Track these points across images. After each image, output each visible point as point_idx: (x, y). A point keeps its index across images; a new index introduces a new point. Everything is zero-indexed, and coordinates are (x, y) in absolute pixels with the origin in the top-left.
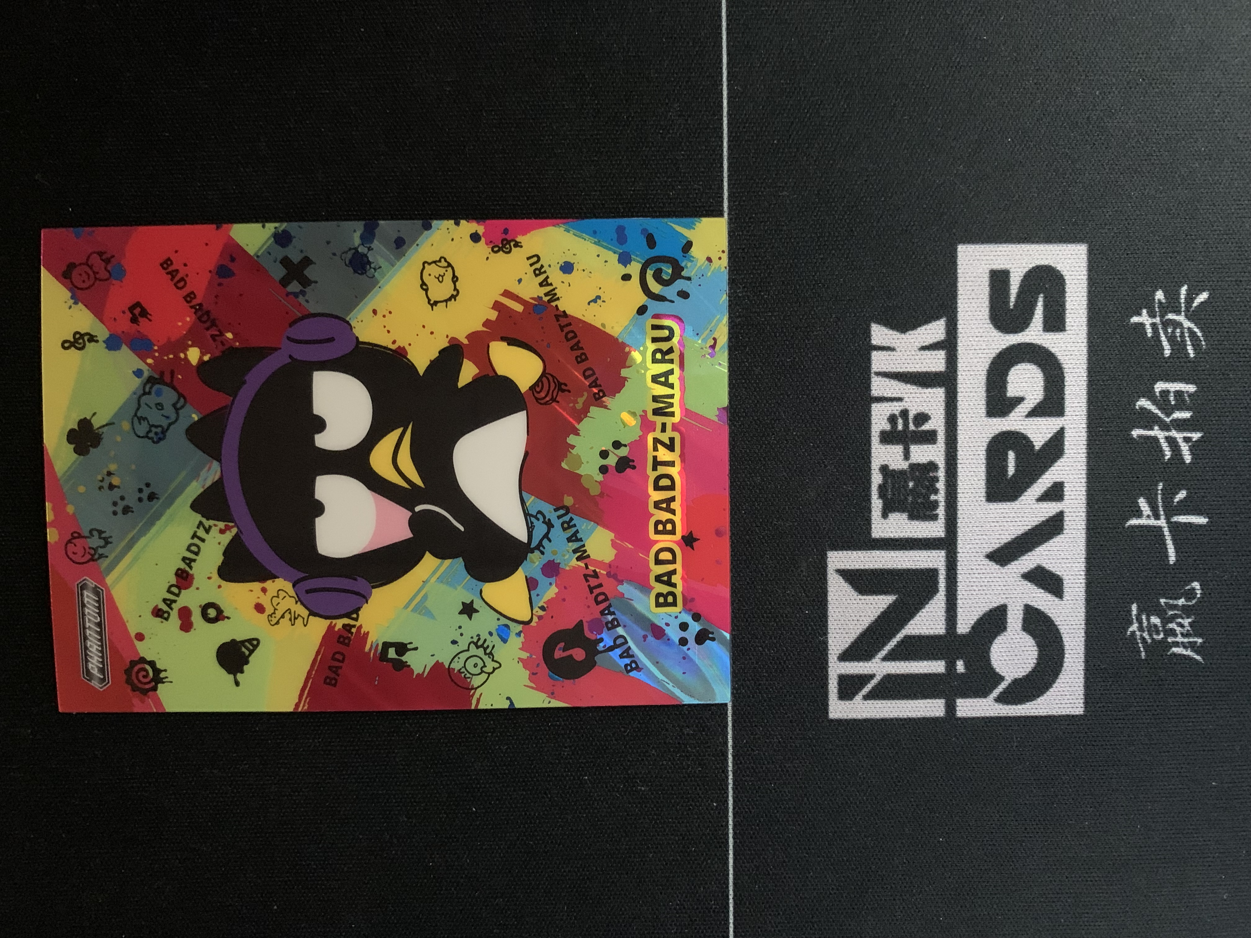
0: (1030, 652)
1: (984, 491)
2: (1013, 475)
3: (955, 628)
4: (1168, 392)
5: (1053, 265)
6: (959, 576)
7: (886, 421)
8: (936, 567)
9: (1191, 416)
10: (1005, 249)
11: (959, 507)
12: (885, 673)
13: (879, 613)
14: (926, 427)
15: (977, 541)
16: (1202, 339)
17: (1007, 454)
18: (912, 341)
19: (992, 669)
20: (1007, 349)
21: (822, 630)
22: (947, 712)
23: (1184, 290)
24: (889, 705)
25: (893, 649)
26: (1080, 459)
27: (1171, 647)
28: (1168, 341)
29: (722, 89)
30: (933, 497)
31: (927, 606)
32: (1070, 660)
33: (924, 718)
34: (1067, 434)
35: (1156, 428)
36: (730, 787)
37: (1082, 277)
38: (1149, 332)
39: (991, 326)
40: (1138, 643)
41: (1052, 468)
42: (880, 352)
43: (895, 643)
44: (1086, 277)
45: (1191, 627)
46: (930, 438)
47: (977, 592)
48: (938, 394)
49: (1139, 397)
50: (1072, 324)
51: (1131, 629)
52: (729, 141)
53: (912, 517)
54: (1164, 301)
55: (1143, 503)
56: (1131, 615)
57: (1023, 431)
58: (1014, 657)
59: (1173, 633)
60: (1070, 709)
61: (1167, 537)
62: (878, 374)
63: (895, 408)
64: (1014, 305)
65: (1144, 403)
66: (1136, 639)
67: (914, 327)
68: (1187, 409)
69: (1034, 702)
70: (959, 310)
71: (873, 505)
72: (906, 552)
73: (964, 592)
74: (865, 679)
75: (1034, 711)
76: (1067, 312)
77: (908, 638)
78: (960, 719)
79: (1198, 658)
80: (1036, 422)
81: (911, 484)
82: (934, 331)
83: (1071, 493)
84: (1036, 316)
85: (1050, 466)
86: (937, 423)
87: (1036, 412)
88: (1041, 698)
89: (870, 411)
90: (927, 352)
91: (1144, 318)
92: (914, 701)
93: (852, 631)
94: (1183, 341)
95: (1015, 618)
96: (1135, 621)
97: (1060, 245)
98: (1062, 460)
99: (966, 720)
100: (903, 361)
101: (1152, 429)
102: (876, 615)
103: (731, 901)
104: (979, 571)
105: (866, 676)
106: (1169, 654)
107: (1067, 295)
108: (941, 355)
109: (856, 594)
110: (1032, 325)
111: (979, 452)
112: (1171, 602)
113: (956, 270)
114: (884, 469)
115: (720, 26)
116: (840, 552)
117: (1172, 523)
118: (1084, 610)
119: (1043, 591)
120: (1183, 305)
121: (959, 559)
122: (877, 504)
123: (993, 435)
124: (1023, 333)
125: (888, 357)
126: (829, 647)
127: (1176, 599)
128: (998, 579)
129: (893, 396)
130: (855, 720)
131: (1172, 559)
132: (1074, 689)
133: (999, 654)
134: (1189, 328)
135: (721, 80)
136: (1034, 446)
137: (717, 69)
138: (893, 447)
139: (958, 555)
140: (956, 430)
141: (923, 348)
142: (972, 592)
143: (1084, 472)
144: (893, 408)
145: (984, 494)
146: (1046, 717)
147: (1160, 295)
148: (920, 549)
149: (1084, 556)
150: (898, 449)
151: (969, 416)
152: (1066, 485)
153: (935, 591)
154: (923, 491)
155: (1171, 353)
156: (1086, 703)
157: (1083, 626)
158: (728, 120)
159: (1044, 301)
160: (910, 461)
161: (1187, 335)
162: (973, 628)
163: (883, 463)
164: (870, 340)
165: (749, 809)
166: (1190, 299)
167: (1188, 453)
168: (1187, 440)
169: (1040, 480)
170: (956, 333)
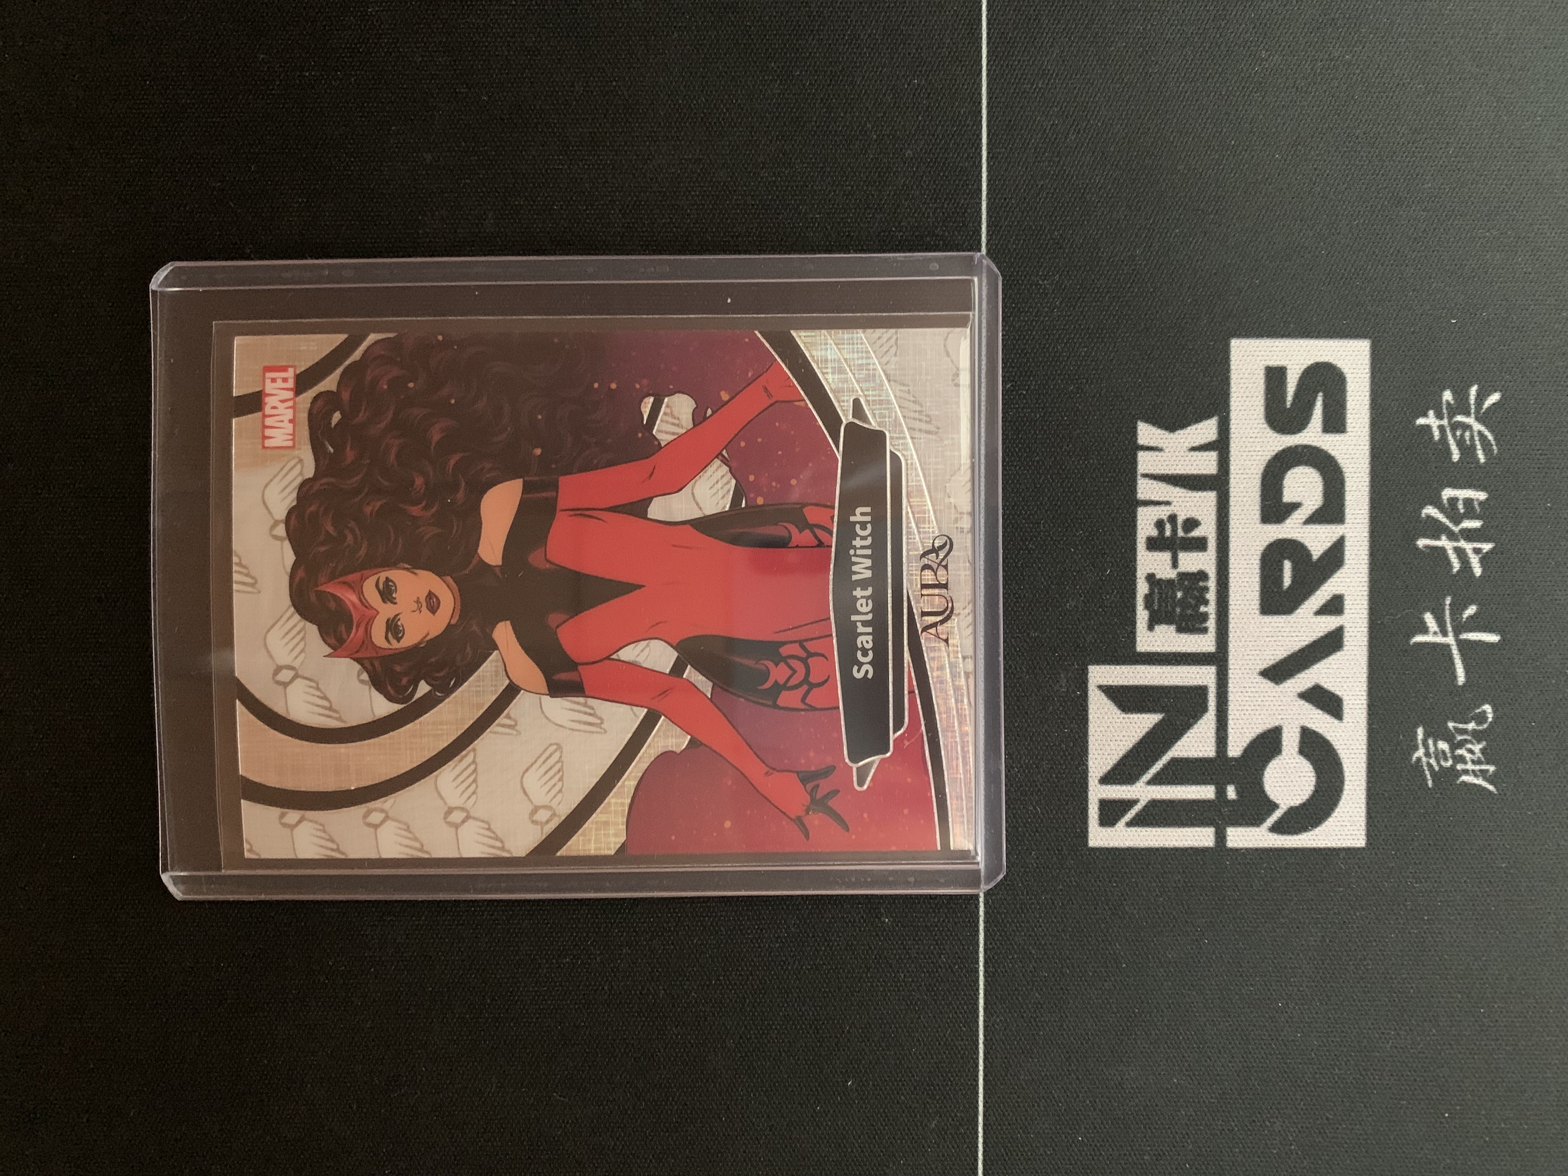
0: (1307, 779)
1: (1258, 603)
2: (1290, 587)
3: (1226, 751)
4: (1457, 499)
5: (1334, 363)
6: (1230, 694)
7: (1152, 526)
8: (1205, 683)
9: (1482, 526)
10: (1281, 344)
11: (1231, 620)
12: (1149, 798)
13: (1144, 733)
14: (1196, 533)
15: (1250, 657)
16: (1493, 443)
17: (1282, 565)
18: (1182, 441)
19: (1266, 796)
20: (1284, 450)
21: (1082, 750)
22: (1217, 841)
23: (1473, 390)
24: (1154, 833)
25: (1158, 774)
26: (1361, 570)
27: (1460, 776)
28: (1457, 445)
29: (981, 171)
30: (1203, 609)
31: (1195, 726)
32: (1351, 787)
33: (1191, 848)
34: (1348, 544)
35: (1444, 537)
36: (981, 919)
37: (1364, 375)
38: (1437, 435)
39: (1266, 426)
40: (1424, 770)
41: (1331, 580)
42: (1147, 452)
43: (1161, 766)
44: (1369, 375)
45: (1483, 753)
46: (1200, 545)
47: (1250, 712)
48: (1209, 498)
49: (1426, 504)
50: (1353, 425)
51: (1416, 755)
52: (988, 226)
53: (1180, 630)
54: (1452, 402)
55: (1429, 618)
56: (1417, 739)
57: (1299, 539)
58: (1290, 783)
59: (1462, 759)
60: (1351, 841)
61: (1455, 656)
62: (1145, 476)
63: (1163, 512)
64: (1292, 405)
65: (1430, 511)
66: (1422, 766)
67: (1183, 426)
68: (1477, 518)
69: (1312, 833)
70: (1232, 408)
71: (1138, 616)
72: (1175, 668)
73: (1235, 712)
74: (1127, 804)
75: (1312, 842)
76: (1348, 412)
77: (1174, 761)
78: (1231, 849)
79: (1491, 788)
80: (1313, 530)
81: (1179, 595)
82: (1204, 431)
83: (1353, 607)
84: (1314, 416)
85: (1329, 577)
86: (1208, 529)
87: (1315, 518)
88: (1319, 828)
89: (1135, 516)
90: (1197, 453)
91: (1430, 420)
92: (1181, 829)
93: (1114, 752)
94: (1473, 446)
95: (1290, 741)
96: (1421, 746)
97: (1342, 341)
98: (1341, 571)
99: (1236, 851)
100: (1172, 462)
101: (1438, 538)
102: (1141, 735)
103: (981, 1047)
104: (1253, 689)
105: (1129, 801)
106: (1458, 782)
107: (1349, 394)
108: (1213, 455)
109: (1119, 712)
110: (1310, 425)
111: (1252, 561)
112: (1461, 726)
113: (1229, 366)
114: (1150, 578)
115: (980, 102)
116: (1103, 667)
117: (1461, 640)
118: (1365, 731)
119: (1321, 712)
120: (1473, 407)
121: (1230, 675)
122: (1142, 615)
123: (1267, 543)
124: (1300, 434)
125: (1155, 458)
126: (1090, 770)
127: (1466, 723)
128: (1272, 699)
129: (1161, 499)
130: (1117, 849)
131: (1461, 678)
132: (1355, 819)
133: (1273, 779)
134: (1480, 432)
135: (980, 161)
136: (1311, 555)
137: (976, 149)
138: (1161, 554)
139: (1230, 672)
140: (1228, 537)
141: (1193, 449)
142: (1245, 712)
143: (1366, 584)
144: (1160, 513)
145: (1257, 606)
146: (1324, 849)
147: (1447, 396)
148: (1189, 664)
149: (1365, 675)
150: (1166, 556)
151: (1243, 522)
152: (1346, 597)
153: (1205, 709)
154: (1193, 602)
155: (1460, 458)
156: (1369, 835)
157: (1365, 751)
158: (988, 204)
159: (1324, 401)
160: (1179, 570)
161: (1477, 438)
162: (1246, 751)
163: (1150, 572)
164: (1137, 439)
165: (1001, 944)
166: (1480, 399)
167: (1478, 565)
168: (1477, 551)
169: (1318, 593)
170: (1229, 433)
